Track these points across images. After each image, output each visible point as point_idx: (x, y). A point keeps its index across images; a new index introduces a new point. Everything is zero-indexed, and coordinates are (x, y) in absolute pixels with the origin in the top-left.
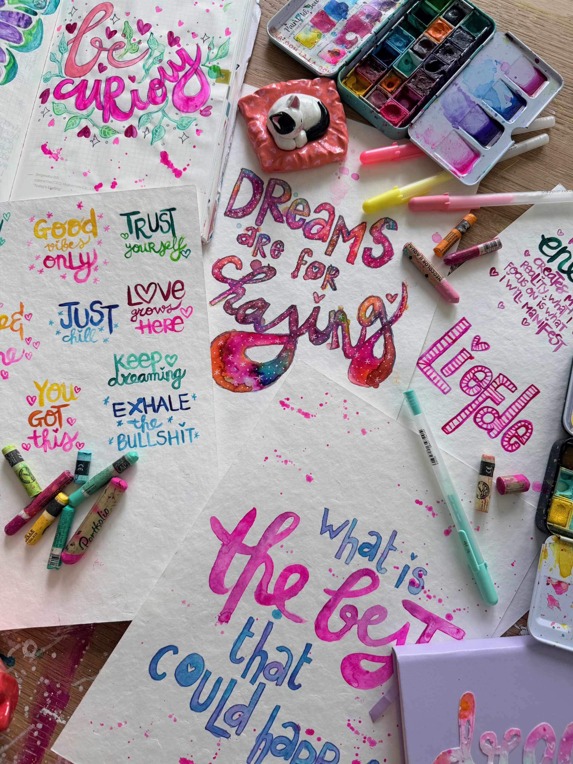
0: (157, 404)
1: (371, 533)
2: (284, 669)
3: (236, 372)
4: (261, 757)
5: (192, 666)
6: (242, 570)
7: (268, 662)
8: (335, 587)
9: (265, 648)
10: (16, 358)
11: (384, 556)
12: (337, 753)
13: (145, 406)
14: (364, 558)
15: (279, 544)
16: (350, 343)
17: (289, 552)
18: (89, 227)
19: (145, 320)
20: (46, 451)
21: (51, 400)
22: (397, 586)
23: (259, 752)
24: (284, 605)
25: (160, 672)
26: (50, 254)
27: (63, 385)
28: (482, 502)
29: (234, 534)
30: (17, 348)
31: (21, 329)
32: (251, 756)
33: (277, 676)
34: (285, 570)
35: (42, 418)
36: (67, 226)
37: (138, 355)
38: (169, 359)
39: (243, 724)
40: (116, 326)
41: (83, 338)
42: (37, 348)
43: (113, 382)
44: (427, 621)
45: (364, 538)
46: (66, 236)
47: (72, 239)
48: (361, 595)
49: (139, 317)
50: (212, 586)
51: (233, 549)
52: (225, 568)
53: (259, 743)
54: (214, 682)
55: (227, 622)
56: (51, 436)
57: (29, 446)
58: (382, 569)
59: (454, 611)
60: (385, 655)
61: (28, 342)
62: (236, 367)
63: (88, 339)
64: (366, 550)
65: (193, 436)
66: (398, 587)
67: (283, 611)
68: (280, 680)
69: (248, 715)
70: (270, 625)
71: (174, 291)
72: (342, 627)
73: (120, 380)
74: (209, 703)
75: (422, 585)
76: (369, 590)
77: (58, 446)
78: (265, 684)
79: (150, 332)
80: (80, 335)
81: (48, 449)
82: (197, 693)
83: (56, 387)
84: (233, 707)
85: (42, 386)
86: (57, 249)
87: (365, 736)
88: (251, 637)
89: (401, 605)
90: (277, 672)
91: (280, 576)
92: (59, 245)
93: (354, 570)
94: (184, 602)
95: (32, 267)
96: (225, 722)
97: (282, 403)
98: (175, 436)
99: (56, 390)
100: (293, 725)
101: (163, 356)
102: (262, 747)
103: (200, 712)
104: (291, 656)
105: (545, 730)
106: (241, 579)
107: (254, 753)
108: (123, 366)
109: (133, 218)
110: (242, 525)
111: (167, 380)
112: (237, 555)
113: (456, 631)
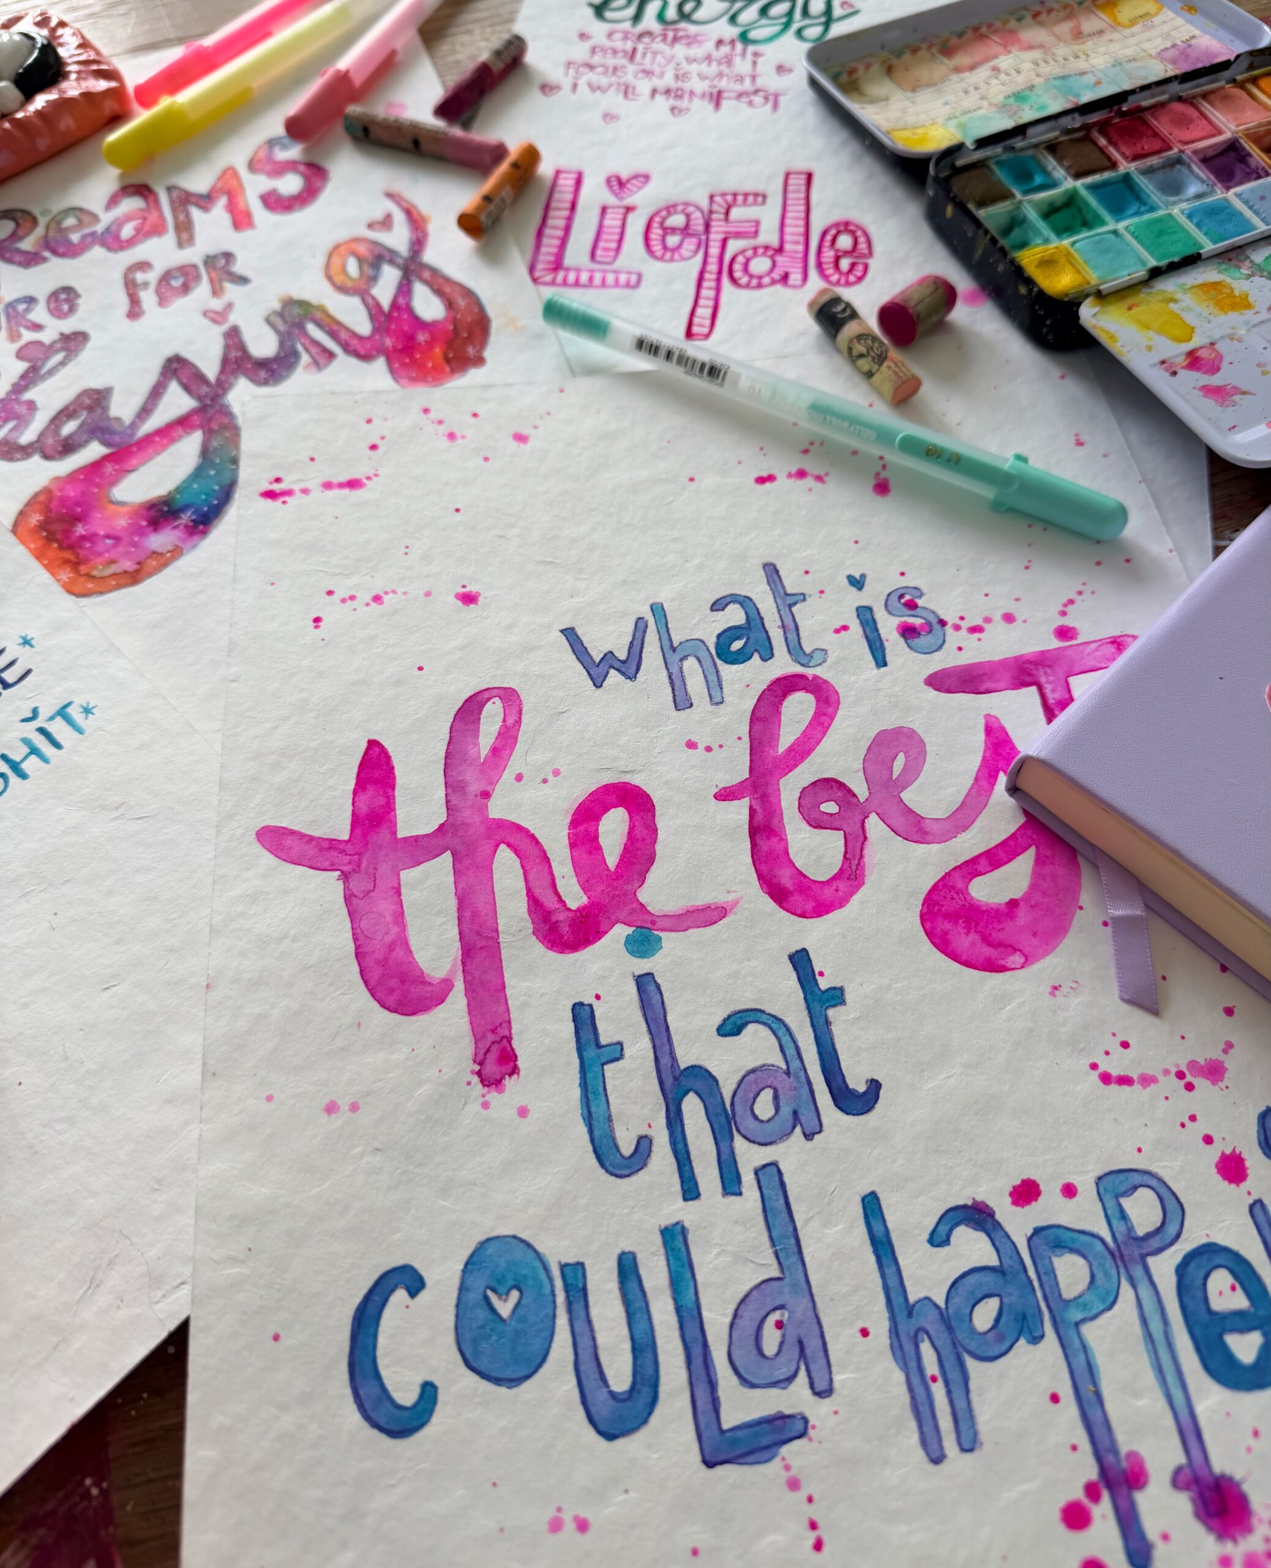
1: (718, 606)
2: (788, 1073)
3: (115, 546)
4: (960, 1404)
5: (502, 1290)
6: (452, 903)
7: (727, 1093)
8: (739, 770)
9: (686, 1057)
11: (792, 629)
12: (1153, 1182)
14: (747, 664)
15: (508, 775)
16: (354, 335)
17: (550, 777)
22: (881, 662)
23: (938, 1390)
24: (642, 906)
25: (406, 1396)
28: (889, 367)
29: (358, 832)
32: (928, 1428)
33: (786, 1111)
34: (574, 823)
39: (813, 1345)
44: (1028, 679)
45: (710, 627)
48: (818, 743)
50: (391, 1000)
51: (384, 869)
52: (395, 930)
53: (913, 1364)
54: (613, 1285)
55: (514, 1071)
58: (810, 656)
59: (1063, 613)
60: (1012, 828)
62: (108, 536)
64: (737, 645)
65: (81, 717)
66: (885, 664)
67: (653, 923)
68: (806, 1115)
69: (806, 1302)
70: (645, 984)
72: (843, 849)
74: (650, 1370)
75: (934, 621)
76: (824, 719)
78: (774, 1164)
82: (587, 1366)
84: (735, 1315)
87: (1174, 1070)
88: (620, 1057)
89: (932, 693)
90: (776, 1098)
91: (573, 845)
93: (749, 704)
94: (331, 1108)
96: (753, 1386)
97: (270, 495)
98: (27, 750)
100: (960, 1214)
102: (931, 1366)
103: (645, 1421)
104: (777, 1025)
106: (465, 926)
107: (924, 1409)
110: (364, 799)
112: (407, 876)
113: (1112, 649)
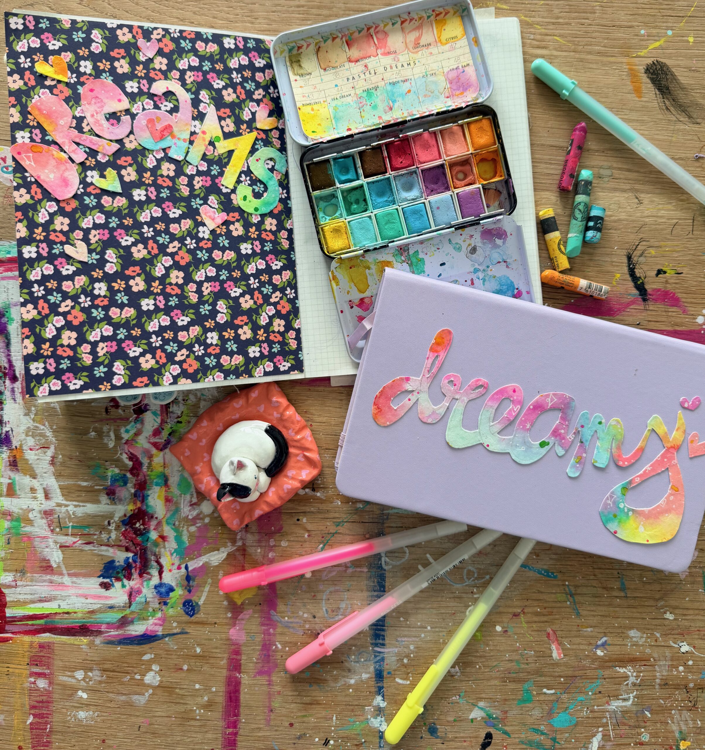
105: (514, 391)
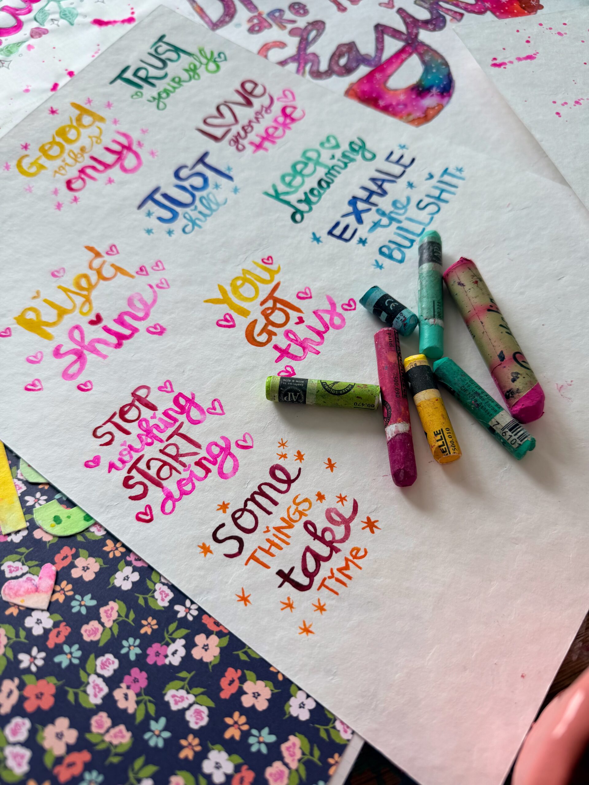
0: (374, 188)
10: (149, 301)
13: (367, 201)
18: (86, 120)
19: (253, 137)
20: (318, 353)
21: (251, 299)
26: (67, 177)
27: (245, 271)
30: (137, 290)
31: (118, 269)
35: (266, 326)
36: (58, 139)
37: (290, 171)
38: (327, 145)
40: (229, 169)
41: (207, 212)
42: (164, 269)
43: (298, 217)
46: (67, 147)
47: (78, 144)
49: (245, 142)
56: (302, 332)
57: (289, 369)
61: (144, 273)
63: (214, 207)
65: (458, 174)
71: (251, 93)
73: (303, 207)
77: (324, 332)
79: (273, 142)
80: (200, 212)
81: (318, 348)
83: (239, 282)
85: (221, 297)
86: (70, 166)
92: (69, 161)
95: (59, 206)
98: (439, 191)
99: (243, 285)
101: (318, 147)
108: (287, 193)
109: (129, 75)
111: (352, 160)
